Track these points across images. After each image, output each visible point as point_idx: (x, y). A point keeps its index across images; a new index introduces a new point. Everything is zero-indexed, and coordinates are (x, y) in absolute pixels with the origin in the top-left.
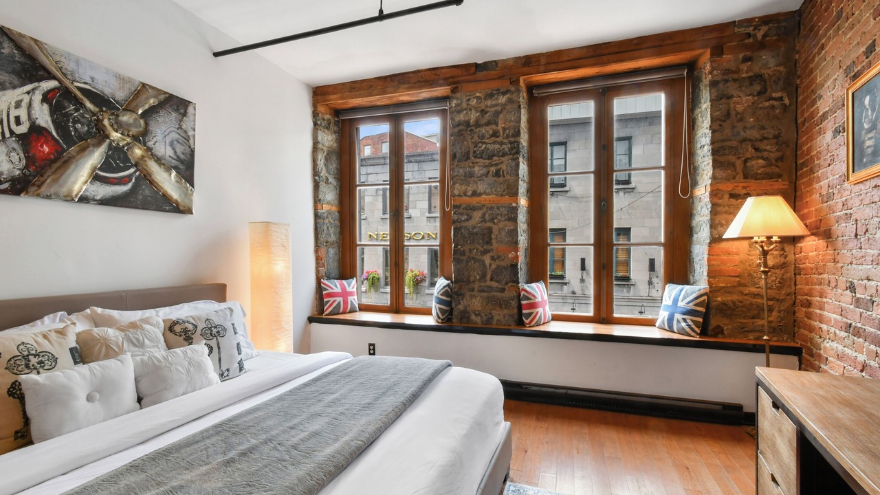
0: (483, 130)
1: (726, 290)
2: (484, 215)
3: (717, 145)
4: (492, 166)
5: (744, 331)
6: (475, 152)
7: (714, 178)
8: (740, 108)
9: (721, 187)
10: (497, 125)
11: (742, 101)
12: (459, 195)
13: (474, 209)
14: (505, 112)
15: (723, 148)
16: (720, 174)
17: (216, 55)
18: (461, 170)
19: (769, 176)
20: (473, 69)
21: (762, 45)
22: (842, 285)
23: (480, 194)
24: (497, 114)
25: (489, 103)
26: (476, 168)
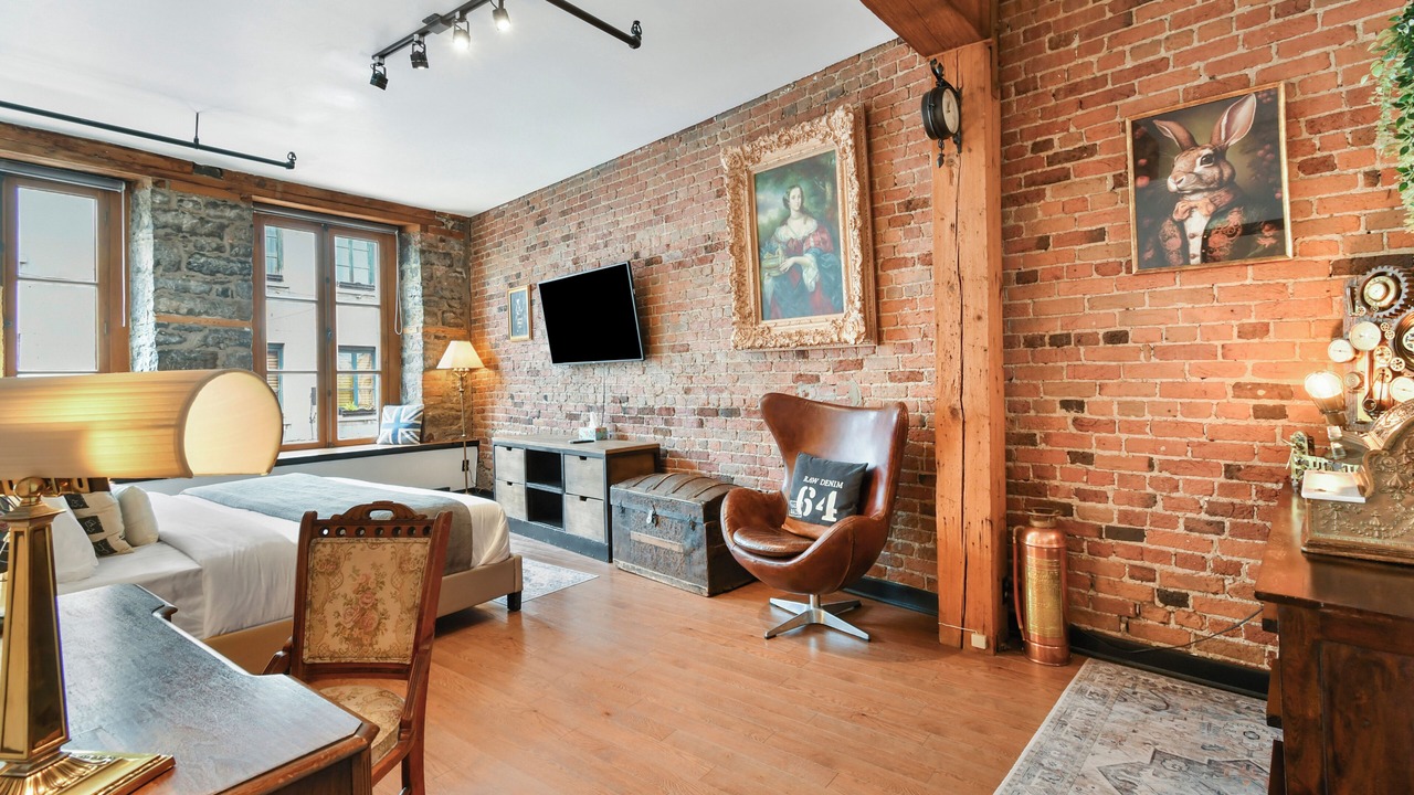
0: (203, 241)
1: (434, 407)
2: (206, 337)
3: (426, 298)
4: (216, 283)
5: (445, 434)
6: (189, 263)
7: (425, 322)
8: (439, 274)
9: (429, 329)
10: (222, 239)
11: (440, 270)
12: (168, 312)
13: (190, 330)
14: (232, 228)
15: (430, 301)
16: (429, 320)
18: (171, 282)
19: (457, 325)
20: (190, 168)
21: (450, 233)
22: (507, 396)
23: (200, 314)
24: (222, 227)
25: (212, 212)
26: (192, 283)
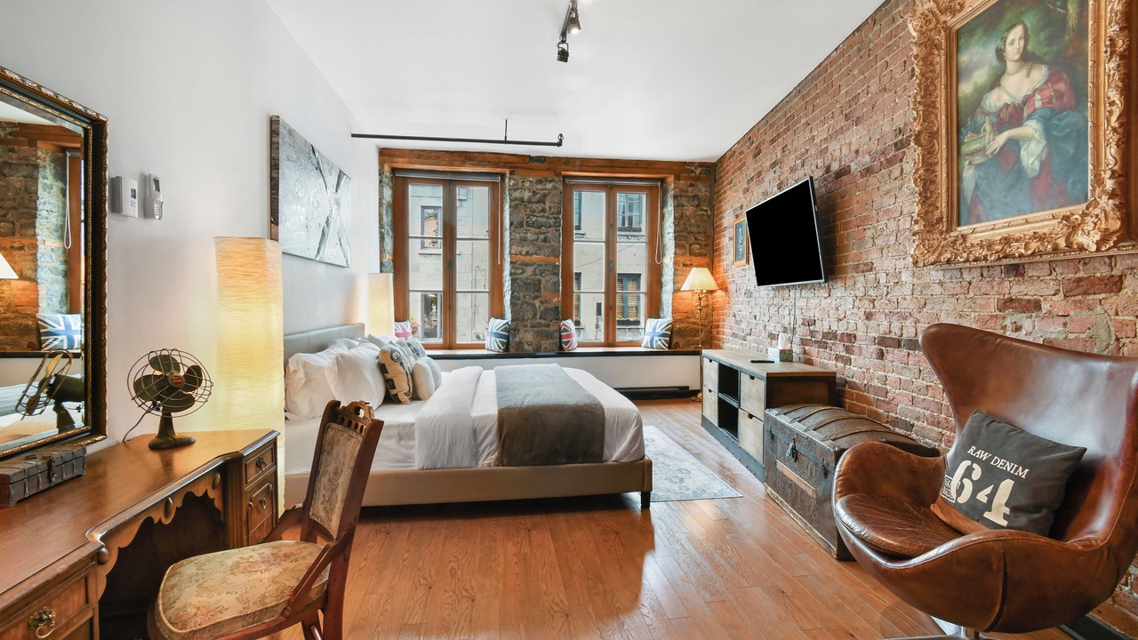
0: (534, 206)
1: (680, 321)
2: (535, 269)
3: (677, 234)
4: (541, 233)
5: (689, 344)
6: (527, 222)
7: (675, 254)
8: (688, 213)
9: (678, 259)
10: (545, 204)
11: (689, 210)
12: (516, 254)
13: (527, 265)
14: (550, 195)
15: (680, 236)
16: (679, 252)
17: (353, 136)
18: (517, 235)
19: (701, 255)
20: (527, 160)
21: (698, 179)
22: (732, 315)
23: (532, 254)
24: (545, 196)
25: (539, 187)
26: (529, 235)
